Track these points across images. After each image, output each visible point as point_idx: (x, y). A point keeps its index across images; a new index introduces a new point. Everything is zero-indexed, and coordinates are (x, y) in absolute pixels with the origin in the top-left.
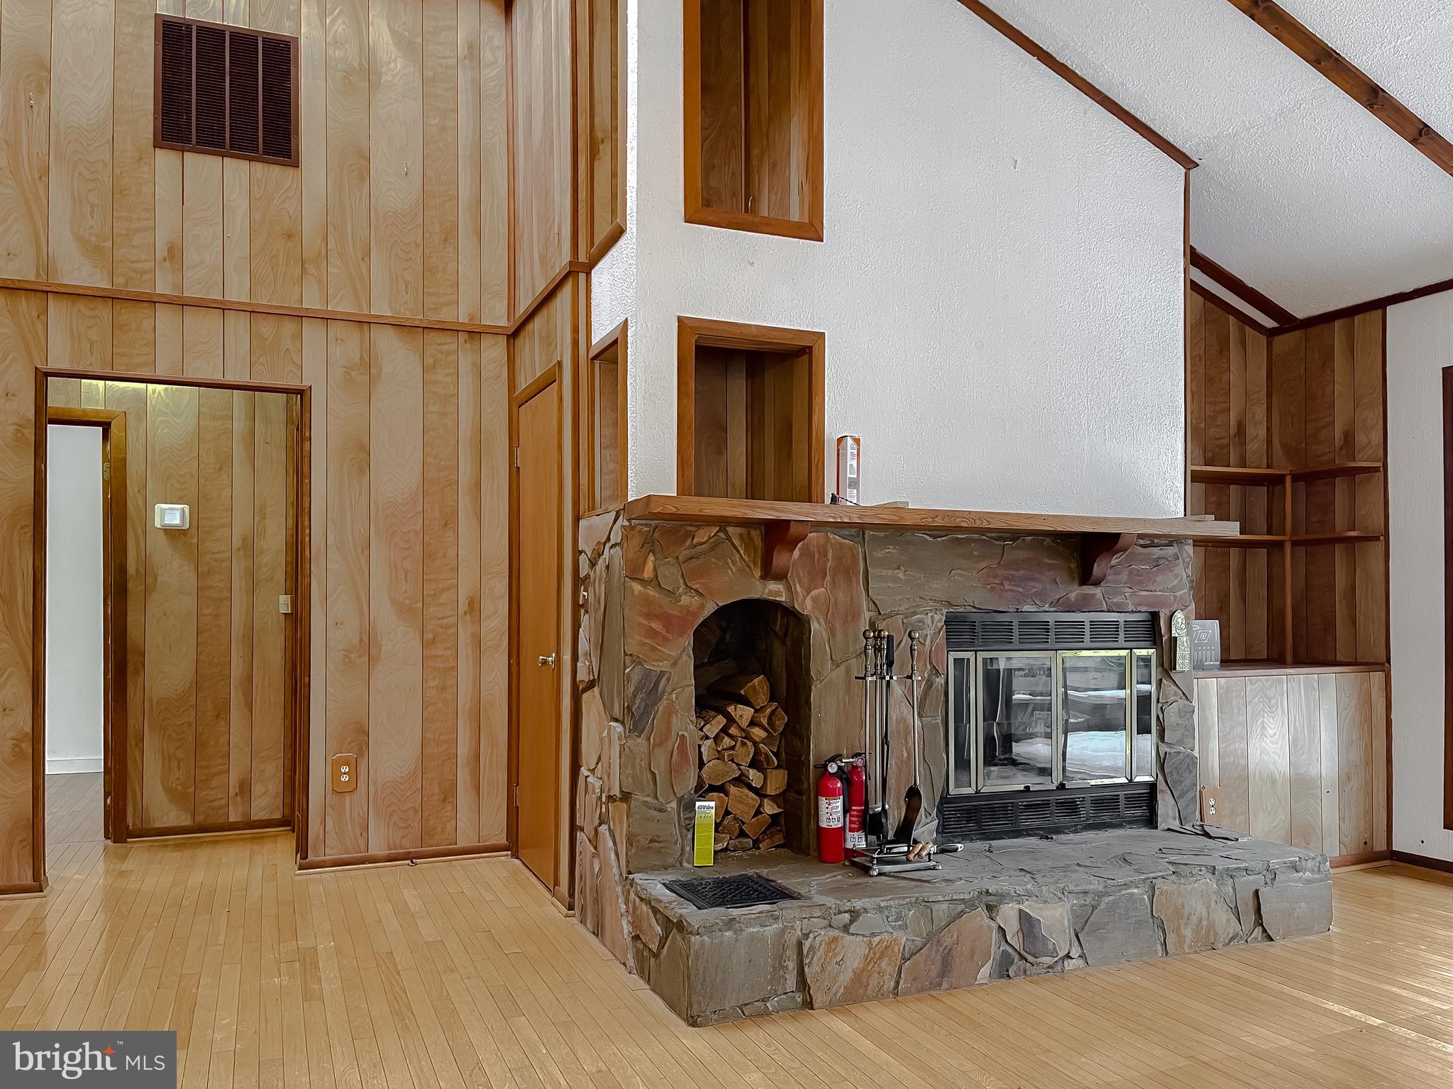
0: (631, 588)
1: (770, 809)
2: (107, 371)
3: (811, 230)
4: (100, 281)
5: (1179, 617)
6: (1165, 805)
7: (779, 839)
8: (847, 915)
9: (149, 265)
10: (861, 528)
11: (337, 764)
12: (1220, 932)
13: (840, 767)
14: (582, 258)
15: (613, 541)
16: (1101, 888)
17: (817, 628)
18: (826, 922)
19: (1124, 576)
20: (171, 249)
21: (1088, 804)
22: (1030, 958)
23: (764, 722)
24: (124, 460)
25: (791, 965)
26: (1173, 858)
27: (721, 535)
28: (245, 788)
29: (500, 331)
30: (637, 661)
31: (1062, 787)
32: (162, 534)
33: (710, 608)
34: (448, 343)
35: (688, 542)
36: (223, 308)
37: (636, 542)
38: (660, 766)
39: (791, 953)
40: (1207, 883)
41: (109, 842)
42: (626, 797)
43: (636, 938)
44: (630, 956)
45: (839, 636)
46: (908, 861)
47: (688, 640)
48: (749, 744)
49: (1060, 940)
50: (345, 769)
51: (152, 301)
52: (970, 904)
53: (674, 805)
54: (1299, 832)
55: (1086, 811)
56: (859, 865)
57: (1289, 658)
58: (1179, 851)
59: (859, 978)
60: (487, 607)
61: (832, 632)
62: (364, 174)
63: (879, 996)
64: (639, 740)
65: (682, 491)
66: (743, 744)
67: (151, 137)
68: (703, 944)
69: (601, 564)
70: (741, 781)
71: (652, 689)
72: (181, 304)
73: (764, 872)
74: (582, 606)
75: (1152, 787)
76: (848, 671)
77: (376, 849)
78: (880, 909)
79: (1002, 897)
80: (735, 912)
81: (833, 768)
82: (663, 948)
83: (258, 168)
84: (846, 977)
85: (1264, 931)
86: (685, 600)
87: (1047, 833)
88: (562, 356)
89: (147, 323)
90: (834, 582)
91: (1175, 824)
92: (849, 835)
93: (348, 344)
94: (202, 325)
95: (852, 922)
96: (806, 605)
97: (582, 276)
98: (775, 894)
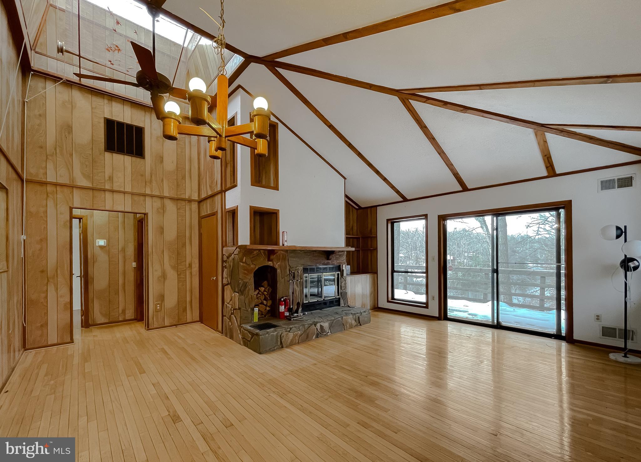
0: (240, 264)
1: (268, 309)
2: (92, 208)
3: (276, 188)
4: (89, 185)
5: (344, 266)
6: (342, 302)
7: (270, 315)
8: (289, 329)
9: (103, 181)
10: (287, 250)
11: (156, 305)
12: (353, 324)
13: (284, 299)
14: (223, 189)
15: (235, 253)
16: (334, 319)
17: (279, 271)
18: (285, 331)
19: (335, 258)
20: (110, 177)
21: (328, 303)
22: (322, 333)
23: (267, 291)
24: (87, 228)
25: (279, 340)
26: (345, 312)
27: (259, 252)
28: (124, 311)
29: (197, 201)
30: (242, 280)
31: (324, 300)
32: (98, 248)
33: (257, 268)
34: (183, 203)
35: (252, 254)
36: (124, 193)
37: (241, 254)
38: (247, 302)
39: (279, 337)
40: (351, 316)
41: (83, 328)
42: (239, 309)
43: (243, 338)
44: (242, 342)
45: (283, 272)
46: (298, 317)
47: (252, 275)
48: (263, 295)
49: (327, 329)
50: (158, 306)
51: (104, 190)
52: (311, 324)
53: (250, 309)
54: (363, 305)
55: (328, 304)
56: (288, 319)
57: (361, 272)
58: (345, 311)
59: (292, 341)
60: (193, 266)
61: (281, 272)
62: (162, 161)
63: (295, 344)
64: (243, 297)
65: (251, 243)
66: (262, 295)
67: (104, 148)
68: (262, 338)
69: (231, 258)
70: (262, 303)
71: (245, 285)
72: (113, 191)
73: (269, 322)
74: (224, 267)
75: (339, 298)
76: (285, 279)
77: (166, 324)
78: (295, 327)
79: (317, 322)
80: (268, 330)
81: (282, 300)
82: (251, 339)
83: (134, 159)
84: (289, 341)
85: (360, 324)
86: (252, 266)
87: (321, 309)
88: (217, 210)
89: (103, 196)
90: (282, 261)
91: (343, 305)
92: (285, 313)
93: (157, 203)
94: (119, 197)
95: (290, 330)
96: (277, 266)
97: (223, 193)
98: (274, 326)
